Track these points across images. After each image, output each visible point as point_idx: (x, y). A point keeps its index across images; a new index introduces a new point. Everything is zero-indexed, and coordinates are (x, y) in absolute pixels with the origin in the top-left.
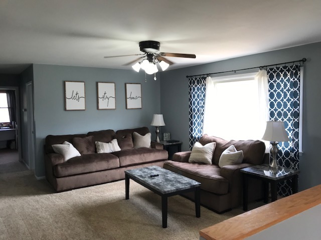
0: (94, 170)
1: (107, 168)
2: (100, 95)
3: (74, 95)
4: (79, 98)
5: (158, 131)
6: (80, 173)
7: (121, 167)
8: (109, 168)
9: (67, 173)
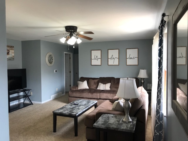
0: (85, 97)
1: (91, 98)
2: (109, 57)
3: (96, 57)
4: (98, 59)
5: (143, 81)
6: (78, 97)
7: (100, 99)
8: (93, 98)
9: (72, 96)
